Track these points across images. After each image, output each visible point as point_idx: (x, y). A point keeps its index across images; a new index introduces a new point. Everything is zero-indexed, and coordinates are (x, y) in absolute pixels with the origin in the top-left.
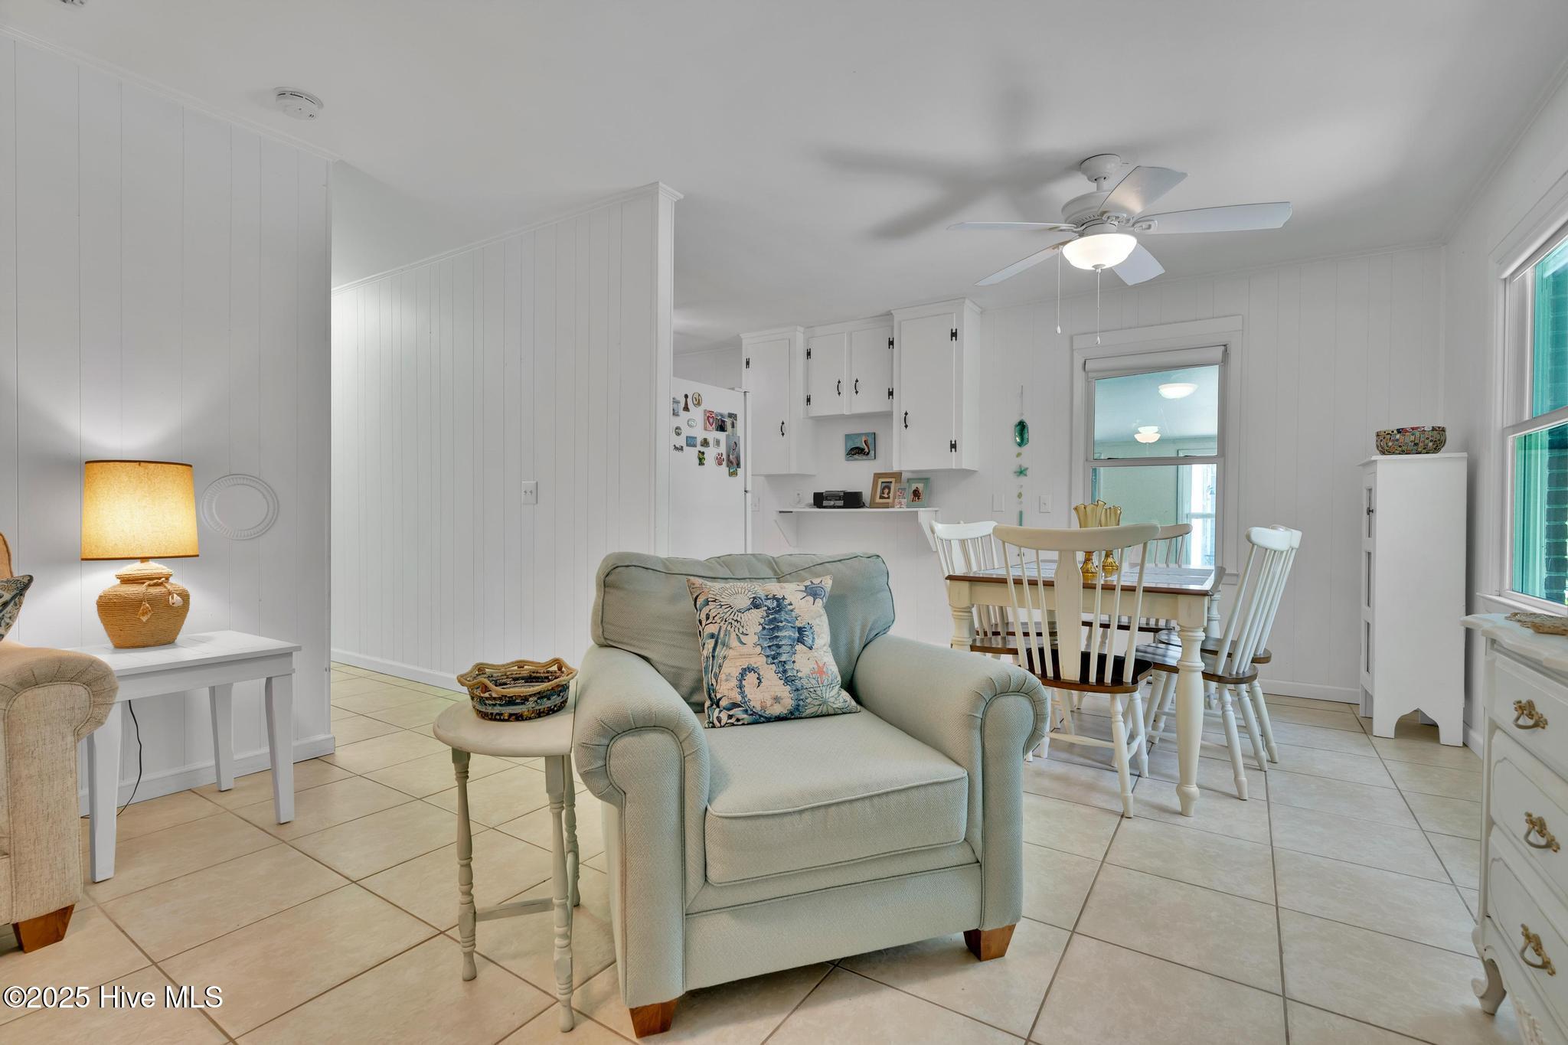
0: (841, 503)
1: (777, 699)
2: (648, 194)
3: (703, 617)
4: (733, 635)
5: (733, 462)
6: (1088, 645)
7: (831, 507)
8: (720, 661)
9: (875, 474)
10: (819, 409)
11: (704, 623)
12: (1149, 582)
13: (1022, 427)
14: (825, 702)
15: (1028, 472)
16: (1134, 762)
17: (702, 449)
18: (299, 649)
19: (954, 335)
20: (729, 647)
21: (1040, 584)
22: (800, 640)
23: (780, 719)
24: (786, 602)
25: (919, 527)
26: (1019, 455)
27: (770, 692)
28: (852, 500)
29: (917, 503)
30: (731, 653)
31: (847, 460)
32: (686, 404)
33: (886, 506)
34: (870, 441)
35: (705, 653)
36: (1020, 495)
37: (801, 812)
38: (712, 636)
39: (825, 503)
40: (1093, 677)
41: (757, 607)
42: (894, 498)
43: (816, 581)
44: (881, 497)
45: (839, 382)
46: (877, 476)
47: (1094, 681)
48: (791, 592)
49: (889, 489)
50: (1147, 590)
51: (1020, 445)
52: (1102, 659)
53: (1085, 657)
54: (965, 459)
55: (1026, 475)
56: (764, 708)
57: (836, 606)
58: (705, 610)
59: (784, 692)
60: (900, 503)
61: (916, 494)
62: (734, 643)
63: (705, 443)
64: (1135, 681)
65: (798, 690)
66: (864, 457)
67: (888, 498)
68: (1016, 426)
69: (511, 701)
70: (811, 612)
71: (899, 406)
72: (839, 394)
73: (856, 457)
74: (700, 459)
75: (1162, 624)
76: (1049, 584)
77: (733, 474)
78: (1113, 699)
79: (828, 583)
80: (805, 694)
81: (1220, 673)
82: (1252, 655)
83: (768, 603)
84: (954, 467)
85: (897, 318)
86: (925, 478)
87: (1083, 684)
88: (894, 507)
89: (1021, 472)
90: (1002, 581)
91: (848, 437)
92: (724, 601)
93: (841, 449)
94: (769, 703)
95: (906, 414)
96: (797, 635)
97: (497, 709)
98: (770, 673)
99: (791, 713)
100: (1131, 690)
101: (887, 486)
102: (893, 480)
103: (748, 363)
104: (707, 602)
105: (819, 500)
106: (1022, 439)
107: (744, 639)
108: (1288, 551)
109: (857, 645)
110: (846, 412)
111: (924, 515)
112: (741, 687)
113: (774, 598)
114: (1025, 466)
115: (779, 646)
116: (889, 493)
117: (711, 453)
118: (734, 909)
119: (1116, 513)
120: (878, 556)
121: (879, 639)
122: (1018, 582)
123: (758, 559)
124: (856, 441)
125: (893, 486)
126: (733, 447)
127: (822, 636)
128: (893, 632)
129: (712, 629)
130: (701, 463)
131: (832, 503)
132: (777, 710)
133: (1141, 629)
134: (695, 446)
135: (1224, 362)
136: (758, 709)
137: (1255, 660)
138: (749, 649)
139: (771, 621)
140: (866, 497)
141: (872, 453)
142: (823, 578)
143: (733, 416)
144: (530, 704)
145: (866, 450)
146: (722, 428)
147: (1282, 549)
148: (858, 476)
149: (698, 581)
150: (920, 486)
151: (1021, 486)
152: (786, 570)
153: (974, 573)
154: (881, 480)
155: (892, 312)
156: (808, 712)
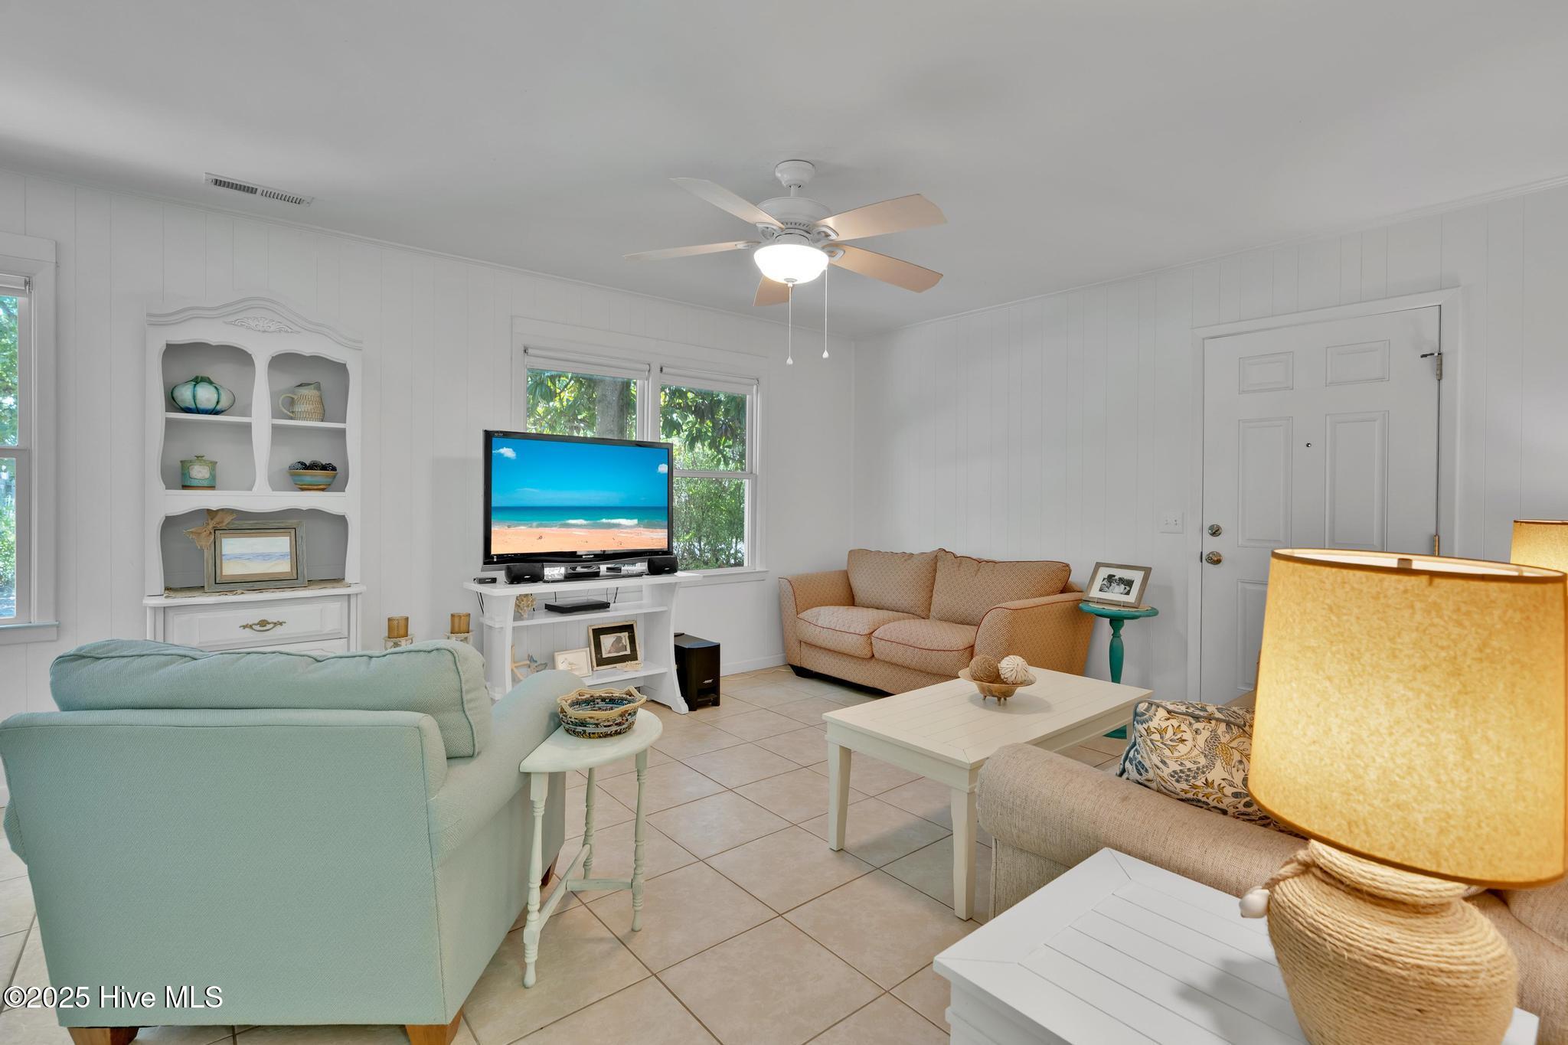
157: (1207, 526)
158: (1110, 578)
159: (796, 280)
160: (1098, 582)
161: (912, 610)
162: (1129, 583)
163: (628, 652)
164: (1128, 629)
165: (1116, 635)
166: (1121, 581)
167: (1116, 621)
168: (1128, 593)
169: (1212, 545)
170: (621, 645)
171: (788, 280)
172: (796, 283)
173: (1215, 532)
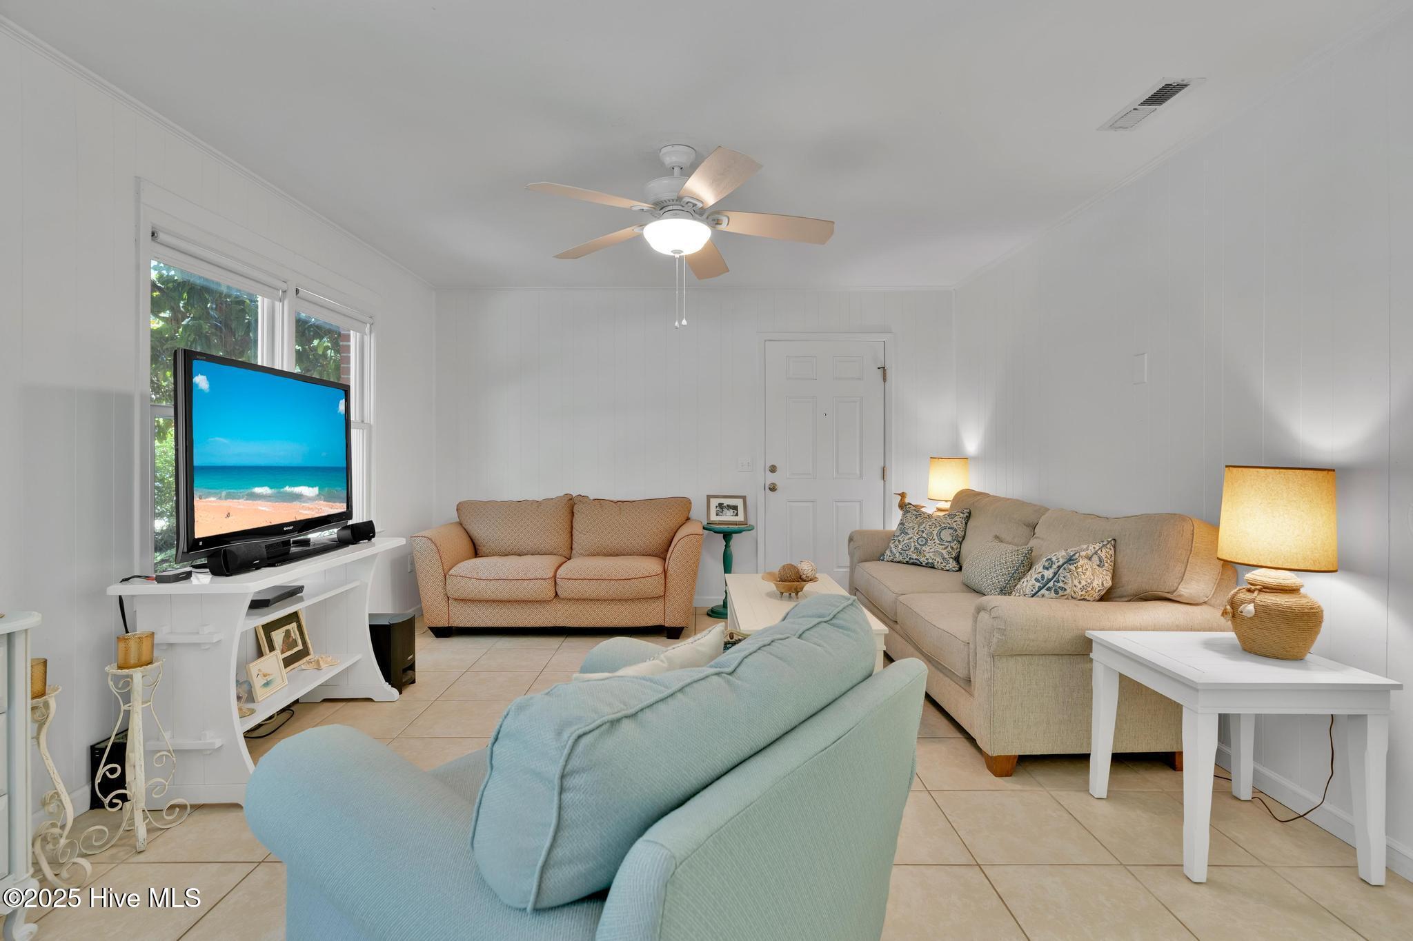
157: (768, 465)
158: (720, 505)
159: (682, 252)
160: (713, 510)
161: (555, 551)
162: (735, 508)
163: (300, 647)
164: (736, 540)
165: (727, 546)
166: (729, 507)
167: (727, 536)
168: (737, 515)
169: (772, 478)
170: (291, 639)
171: (675, 252)
172: (681, 254)
173: (773, 469)
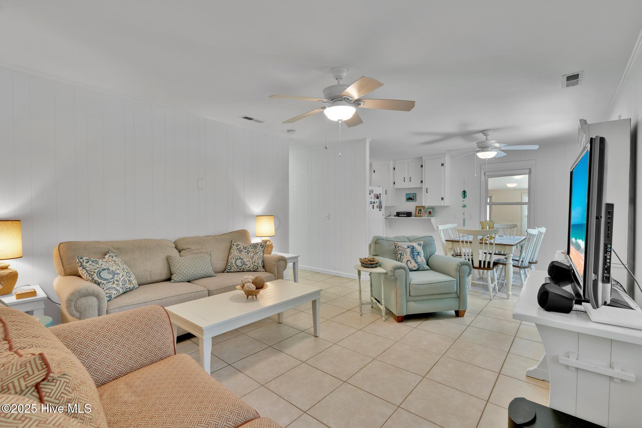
0: (406, 215)
1: (414, 267)
2: (364, 140)
3: (398, 250)
4: (405, 254)
5: (380, 207)
6: (485, 259)
7: (402, 217)
8: (402, 259)
9: (416, 206)
10: (397, 186)
11: (398, 251)
12: (496, 243)
13: (464, 192)
14: (424, 268)
15: (466, 206)
16: (494, 289)
17: (373, 204)
18: (299, 256)
19: (442, 165)
20: (404, 256)
21: (468, 242)
22: (418, 255)
23: (415, 270)
24: (414, 247)
25: (431, 223)
26: (463, 201)
27: (413, 265)
28: (409, 214)
29: (430, 215)
30: (404, 257)
31: (406, 201)
32: (370, 193)
33: (421, 216)
34: (414, 196)
35: (398, 257)
36: (464, 214)
37: (426, 284)
38: (400, 254)
39: (400, 215)
40: (482, 266)
41: (409, 248)
42: (423, 214)
43: (420, 242)
44: (418, 214)
45: (404, 178)
46: (417, 207)
47: (483, 267)
48: (415, 244)
49: (421, 211)
50: (496, 244)
51: (464, 198)
52: (485, 262)
53: (480, 262)
54: (446, 203)
55: (466, 207)
56: (412, 268)
57: (424, 247)
58: (398, 249)
59: (416, 265)
60: (425, 216)
61: (430, 213)
62: (405, 255)
63: (374, 203)
64: (493, 267)
65: (418, 265)
66: (412, 201)
67: (421, 214)
68: (463, 192)
69: (371, 264)
70: (419, 249)
71: (424, 186)
72: (405, 181)
73: (410, 200)
74: (373, 207)
75: (505, 253)
76: (471, 242)
77: (380, 210)
78: (487, 272)
79: (422, 243)
80: (420, 266)
81: (520, 266)
82: (528, 261)
83: (411, 247)
84: (443, 205)
85: (424, 159)
86: (433, 208)
87: (480, 268)
88: (423, 217)
89: (464, 206)
90: (459, 242)
91: (407, 194)
92: (402, 247)
93: (404, 198)
94: (413, 267)
95: (427, 189)
96: (417, 254)
97: (369, 266)
98: (413, 261)
99: (417, 269)
100: (492, 269)
101: (420, 210)
102: (422, 208)
103: (374, 171)
104: (398, 247)
105: (398, 214)
106: (465, 196)
107: (407, 254)
108: (538, 234)
109: (428, 257)
110: (407, 187)
111: (433, 220)
112: (407, 264)
113: (412, 246)
114: (465, 204)
115: (414, 256)
116: (421, 212)
117: (375, 205)
118: (414, 301)
119: (493, 222)
120: (432, 236)
121: (433, 255)
122: (463, 242)
123: (405, 237)
124: (410, 195)
125: (422, 210)
126: (380, 203)
127: (422, 254)
128: (436, 253)
129: (400, 252)
130: (373, 208)
131: (403, 215)
132: (415, 269)
133: (495, 254)
134: (372, 204)
135: (530, 173)
136: (411, 268)
137: (529, 263)
138: (408, 256)
139: (412, 251)
140: (413, 214)
141: (415, 199)
142: (421, 242)
143: (380, 194)
144: (374, 265)
145: (413, 198)
146: (378, 198)
147: (543, 232)
148: (410, 207)
149: (396, 242)
150: (431, 210)
151: (464, 211)
152: (411, 240)
153: (452, 239)
154: (418, 208)
155: (423, 157)
156: (421, 269)
